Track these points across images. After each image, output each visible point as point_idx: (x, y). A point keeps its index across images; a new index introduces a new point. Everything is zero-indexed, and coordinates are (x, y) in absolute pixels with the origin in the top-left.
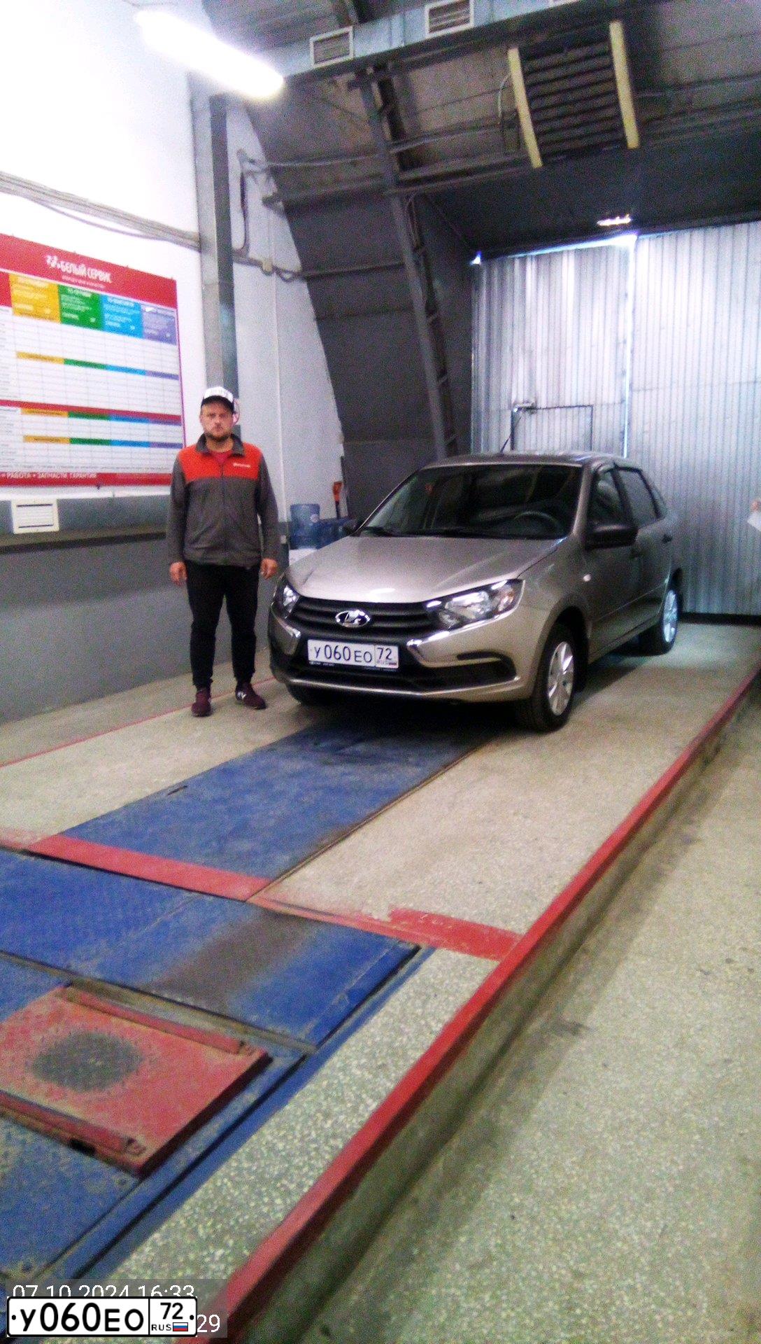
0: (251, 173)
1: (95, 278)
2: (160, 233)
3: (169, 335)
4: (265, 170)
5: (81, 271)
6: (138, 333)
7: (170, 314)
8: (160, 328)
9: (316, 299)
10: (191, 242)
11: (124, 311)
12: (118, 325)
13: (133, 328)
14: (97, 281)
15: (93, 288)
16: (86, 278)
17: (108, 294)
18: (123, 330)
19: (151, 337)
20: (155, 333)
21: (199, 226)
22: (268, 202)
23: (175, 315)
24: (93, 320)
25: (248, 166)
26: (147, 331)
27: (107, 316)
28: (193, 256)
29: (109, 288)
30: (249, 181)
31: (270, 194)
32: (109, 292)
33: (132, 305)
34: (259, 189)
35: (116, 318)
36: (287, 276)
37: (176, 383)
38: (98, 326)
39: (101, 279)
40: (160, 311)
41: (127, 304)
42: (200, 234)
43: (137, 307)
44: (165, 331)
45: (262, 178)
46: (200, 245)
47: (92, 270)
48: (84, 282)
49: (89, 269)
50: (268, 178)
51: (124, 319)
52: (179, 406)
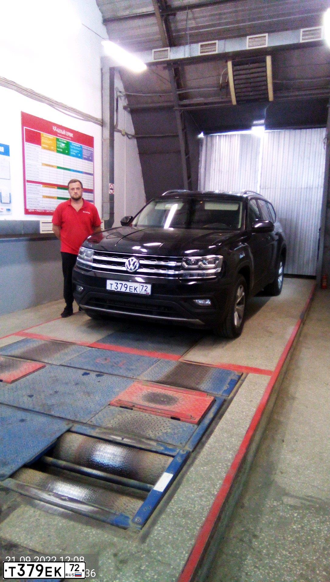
0: (120, 96)
1: (68, 135)
2: (89, 119)
3: (90, 159)
4: (124, 95)
5: (64, 132)
6: (81, 158)
7: (91, 150)
8: (88, 155)
9: (139, 146)
10: (99, 123)
11: (77, 148)
12: (75, 154)
13: (79, 155)
14: (69, 137)
15: (67, 139)
16: (65, 136)
17: (71, 142)
18: (76, 156)
19: (85, 159)
20: (86, 157)
21: (102, 116)
22: (125, 108)
23: (93, 150)
24: (67, 152)
25: (119, 94)
26: (84, 156)
27: (71, 150)
28: (99, 127)
29: (73, 139)
30: (119, 99)
31: (126, 104)
32: (73, 141)
33: (80, 146)
34: (123, 103)
35: (75, 151)
36: (130, 137)
37: (92, 177)
38: (68, 154)
39: (70, 136)
40: (88, 149)
41: (77, 146)
42: (102, 120)
43: (81, 147)
44: (89, 157)
45: (123, 98)
46: (102, 124)
47: (67, 132)
48: (64, 137)
49: (66, 132)
50: (125, 99)
51: (76, 152)
52: (93, 186)
